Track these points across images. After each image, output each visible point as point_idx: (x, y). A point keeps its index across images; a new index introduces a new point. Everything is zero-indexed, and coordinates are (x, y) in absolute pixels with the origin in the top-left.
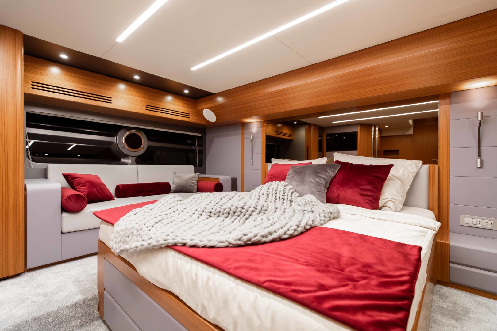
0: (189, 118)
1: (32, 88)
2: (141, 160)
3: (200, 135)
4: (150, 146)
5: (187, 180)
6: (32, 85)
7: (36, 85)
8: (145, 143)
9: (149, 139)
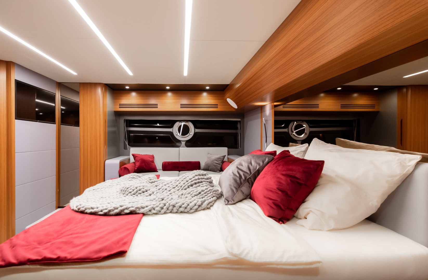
0: (217, 108)
1: (119, 108)
2: (191, 143)
3: (239, 120)
4: (196, 132)
5: (213, 161)
6: (119, 106)
7: (121, 106)
8: (192, 130)
9: (196, 127)
